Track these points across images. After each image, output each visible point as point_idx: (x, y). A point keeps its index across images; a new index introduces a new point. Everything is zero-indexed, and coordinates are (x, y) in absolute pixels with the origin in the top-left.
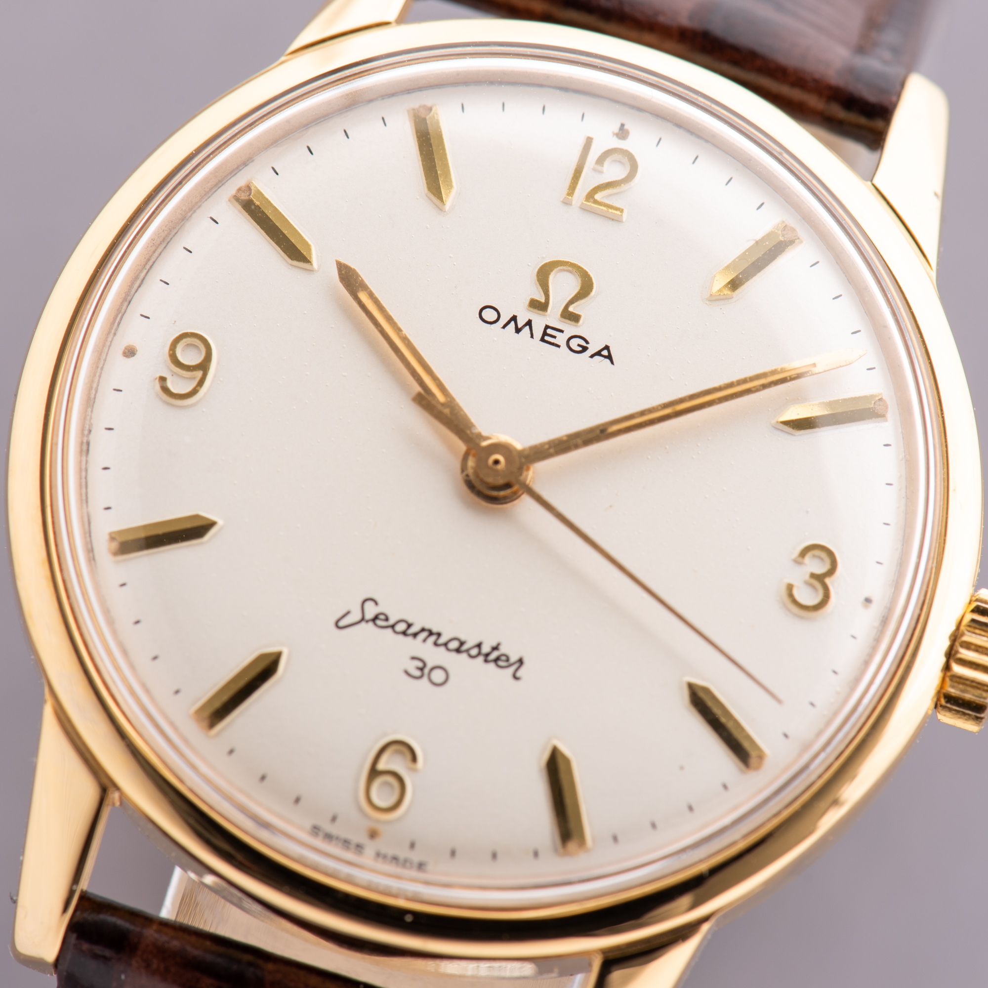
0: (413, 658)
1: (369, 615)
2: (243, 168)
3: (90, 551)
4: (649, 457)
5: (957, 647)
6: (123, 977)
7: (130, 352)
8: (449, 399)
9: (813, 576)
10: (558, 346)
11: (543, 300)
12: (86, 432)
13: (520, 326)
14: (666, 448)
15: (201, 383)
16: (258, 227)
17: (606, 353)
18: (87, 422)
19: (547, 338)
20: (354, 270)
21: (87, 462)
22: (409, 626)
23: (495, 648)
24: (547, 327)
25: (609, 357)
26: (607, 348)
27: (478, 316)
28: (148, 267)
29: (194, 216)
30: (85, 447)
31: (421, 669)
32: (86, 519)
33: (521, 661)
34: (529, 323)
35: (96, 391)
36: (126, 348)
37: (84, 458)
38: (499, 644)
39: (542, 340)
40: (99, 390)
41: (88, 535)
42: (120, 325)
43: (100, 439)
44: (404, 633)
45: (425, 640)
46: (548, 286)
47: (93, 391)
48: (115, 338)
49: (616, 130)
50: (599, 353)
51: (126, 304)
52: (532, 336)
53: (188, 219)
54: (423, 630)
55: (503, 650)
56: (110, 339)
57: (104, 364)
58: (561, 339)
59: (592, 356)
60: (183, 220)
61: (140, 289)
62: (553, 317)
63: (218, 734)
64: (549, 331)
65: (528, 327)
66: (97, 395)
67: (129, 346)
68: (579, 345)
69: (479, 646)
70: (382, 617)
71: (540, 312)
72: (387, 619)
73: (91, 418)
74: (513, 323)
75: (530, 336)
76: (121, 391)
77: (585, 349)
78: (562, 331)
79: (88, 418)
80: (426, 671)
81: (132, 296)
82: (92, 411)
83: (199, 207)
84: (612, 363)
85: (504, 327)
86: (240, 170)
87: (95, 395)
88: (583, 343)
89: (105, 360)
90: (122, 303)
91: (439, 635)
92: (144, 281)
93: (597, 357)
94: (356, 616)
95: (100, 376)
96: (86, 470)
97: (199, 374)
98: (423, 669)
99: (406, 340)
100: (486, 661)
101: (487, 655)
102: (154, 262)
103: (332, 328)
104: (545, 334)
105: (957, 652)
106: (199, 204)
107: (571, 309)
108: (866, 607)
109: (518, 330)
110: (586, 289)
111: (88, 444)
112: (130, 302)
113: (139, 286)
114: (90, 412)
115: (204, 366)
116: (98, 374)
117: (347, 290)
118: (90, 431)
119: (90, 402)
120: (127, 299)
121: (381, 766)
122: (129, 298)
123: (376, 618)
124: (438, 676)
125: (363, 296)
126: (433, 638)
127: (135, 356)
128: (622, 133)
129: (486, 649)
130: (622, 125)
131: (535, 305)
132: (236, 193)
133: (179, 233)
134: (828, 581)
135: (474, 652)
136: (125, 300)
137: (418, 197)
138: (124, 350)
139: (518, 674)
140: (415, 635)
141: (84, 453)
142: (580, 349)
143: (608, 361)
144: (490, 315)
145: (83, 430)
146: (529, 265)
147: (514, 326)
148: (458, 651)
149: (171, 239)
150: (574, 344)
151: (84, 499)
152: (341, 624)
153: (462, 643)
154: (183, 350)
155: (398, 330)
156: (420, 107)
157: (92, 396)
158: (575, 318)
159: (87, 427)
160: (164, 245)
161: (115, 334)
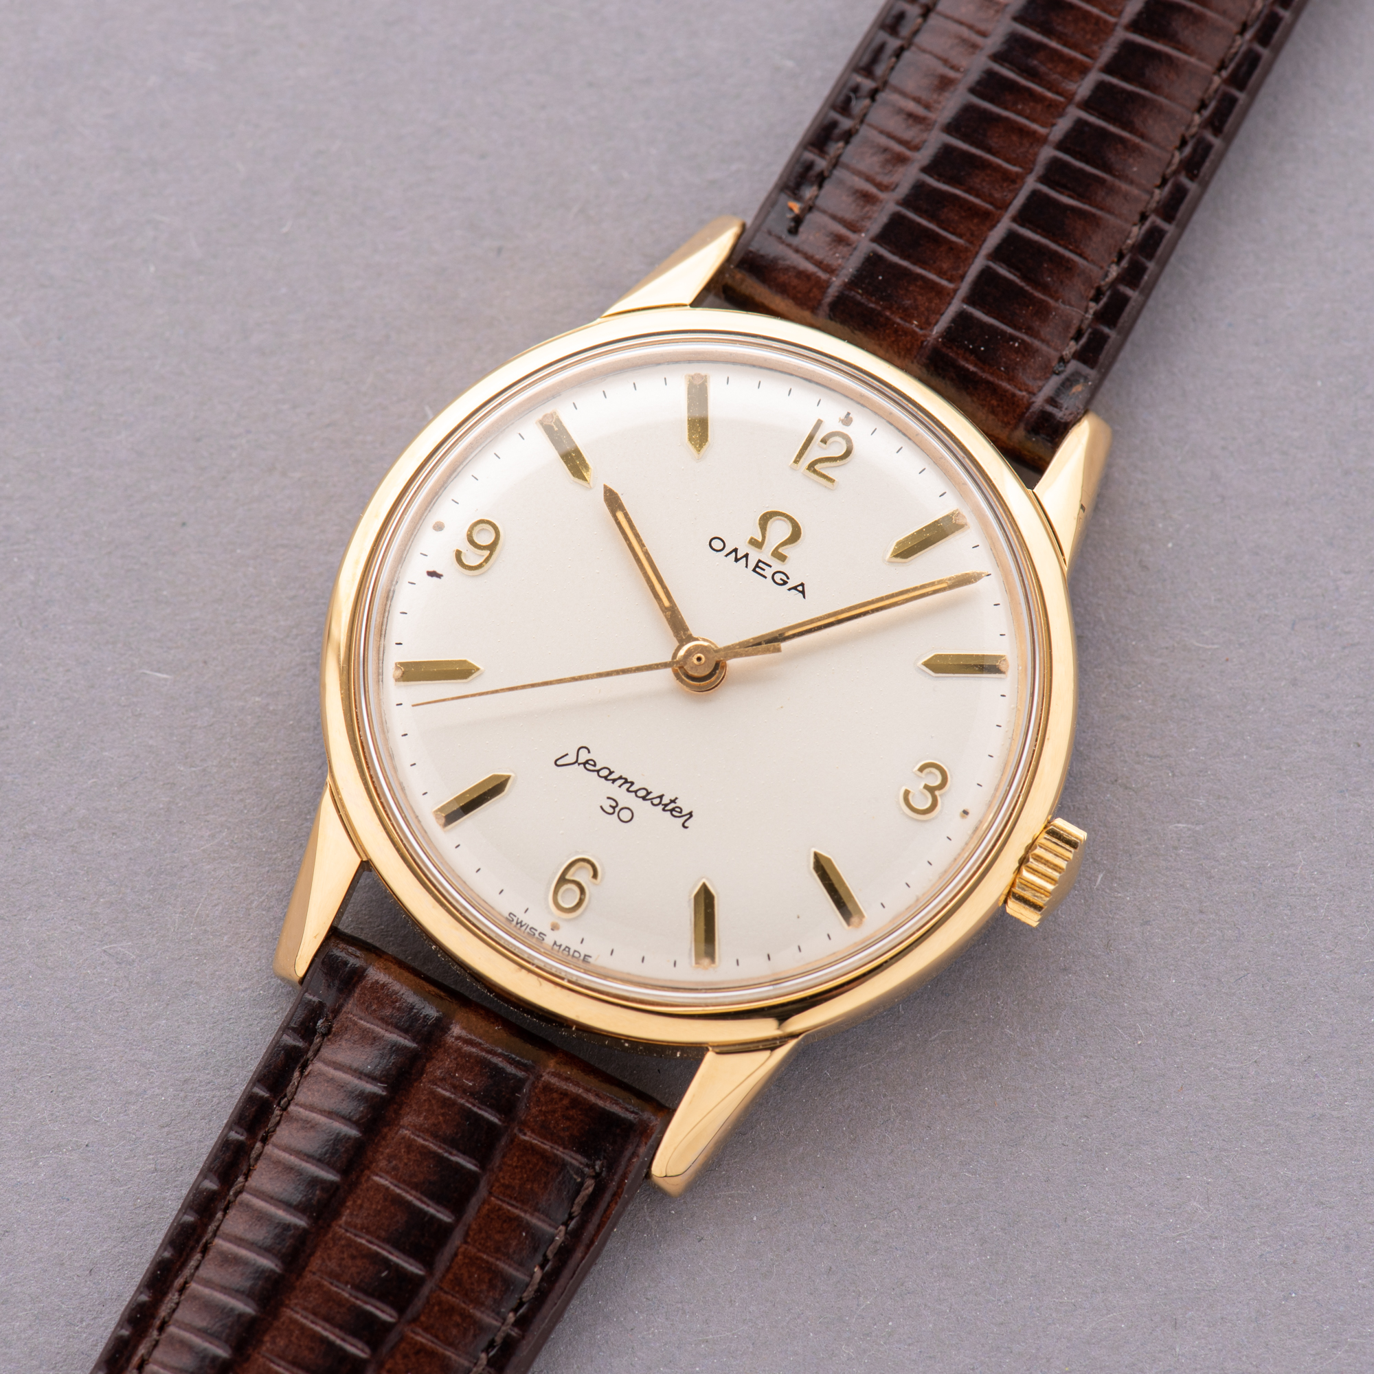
0: (609, 798)
1: (582, 760)
7: (439, 527)
9: (926, 787)
10: (765, 577)
11: (760, 540)
13: (739, 557)
15: (487, 560)
17: (800, 589)
18: (397, 575)
19: (758, 570)
22: (611, 773)
23: (673, 801)
24: (760, 561)
25: (803, 592)
26: (802, 585)
31: (614, 808)
33: (691, 814)
34: (746, 556)
38: (676, 798)
39: (754, 570)
44: (606, 778)
45: (620, 786)
49: (843, 417)
50: (795, 588)
52: (747, 567)
54: (621, 778)
55: (679, 803)
59: (789, 589)
64: (760, 565)
69: (661, 797)
71: (757, 549)
72: (595, 765)
74: (734, 553)
77: (785, 583)
80: (617, 810)
84: (804, 597)
85: (726, 556)
88: (785, 578)
91: (632, 783)
93: (793, 591)
94: (571, 759)
97: (487, 553)
99: (646, 554)
100: (664, 810)
101: (666, 805)
104: (757, 566)
107: (780, 550)
108: (963, 817)
109: (737, 560)
110: (796, 535)
115: (492, 547)
121: (568, 877)
123: (587, 762)
124: (625, 815)
125: (620, 515)
126: (628, 785)
128: (847, 420)
129: (665, 801)
130: (849, 414)
134: (937, 793)
135: (656, 801)
139: (686, 825)
140: (614, 781)
143: (801, 595)
144: (717, 544)
148: (644, 798)
150: (778, 577)
152: (558, 763)
155: (642, 545)
158: (782, 558)
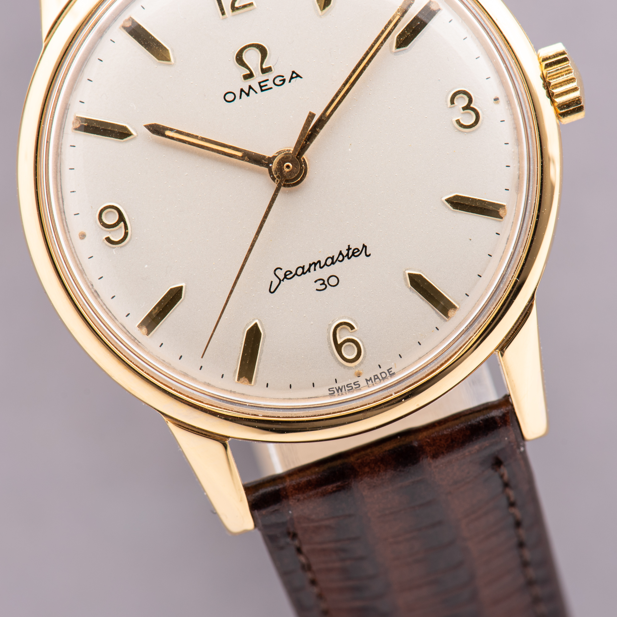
2: (68, 111)
3: (134, 340)
4: (351, 109)
5: (551, 91)
6: (290, 512)
8: (243, 152)
12: (91, 287)
14: (355, 99)
16: (95, 135)
20: (155, 124)
21: (102, 300)
27: (225, 101)
28: (59, 190)
29: (62, 150)
30: (96, 294)
32: (121, 327)
35: (81, 264)
36: (79, 235)
37: (99, 299)
40: (82, 264)
41: (128, 333)
42: (68, 226)
43: (99, 286)
46: (246, 64)
47: (80, 265)
48: (70, 234)
51: (63, 214)
53: (61, 154)
56: (68, 236)
57: (75, 250)
58: (270, 84)
60: (58, 156)
61: (65, 203)
62: (259, 76)
63: (256, 381)
65: (251, 90)
66: (83, 266)
67: (80, 233)
68: (280, 81)
70: (288, 273)
73: (88, 279)
75: (255, 93)
76: (92, 257)
78: (267, 80)
79: (87, 279)
81: (63, 209)
82: (86, 275)
83: (62, 144)
86: (67, 113)
87: (82, 267)
89: (74, 247)
90: (61, 215)
92: (64, 197)
95: (77, 257)
96: (104, 304)
98: (324, 284)
102: (61, 185)
103: (164, 157)
105: (553, 93)
106: (60, 143)
111: (96, 291)
112: (64, 212)
113: (63, 201)
114: (85, 276)
116: (75, 256)
117: (159, 135)
118: (92, 285)
119: (82, 272)
120: (62, 212)
122: (62, 211)
127: (86, 236)
131: (247, 77)
132: (73, 126)
133: (62, 163)
136: (61, 213)
137: (156, 66)
138: (80, 237)
141: (97, 297)
142: (282, 82)
145: (89, 287)
146: (230, 61)
147: (244, 94)
149: (60, 169)
151: (114, 318)
153: (332, 258)
154: (106, 218)
156: (124, 22)
157: (81, 268)
159: (89, 284)
160: (59, 174)
161: (69, 232)
